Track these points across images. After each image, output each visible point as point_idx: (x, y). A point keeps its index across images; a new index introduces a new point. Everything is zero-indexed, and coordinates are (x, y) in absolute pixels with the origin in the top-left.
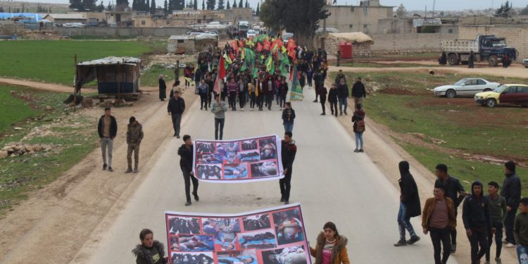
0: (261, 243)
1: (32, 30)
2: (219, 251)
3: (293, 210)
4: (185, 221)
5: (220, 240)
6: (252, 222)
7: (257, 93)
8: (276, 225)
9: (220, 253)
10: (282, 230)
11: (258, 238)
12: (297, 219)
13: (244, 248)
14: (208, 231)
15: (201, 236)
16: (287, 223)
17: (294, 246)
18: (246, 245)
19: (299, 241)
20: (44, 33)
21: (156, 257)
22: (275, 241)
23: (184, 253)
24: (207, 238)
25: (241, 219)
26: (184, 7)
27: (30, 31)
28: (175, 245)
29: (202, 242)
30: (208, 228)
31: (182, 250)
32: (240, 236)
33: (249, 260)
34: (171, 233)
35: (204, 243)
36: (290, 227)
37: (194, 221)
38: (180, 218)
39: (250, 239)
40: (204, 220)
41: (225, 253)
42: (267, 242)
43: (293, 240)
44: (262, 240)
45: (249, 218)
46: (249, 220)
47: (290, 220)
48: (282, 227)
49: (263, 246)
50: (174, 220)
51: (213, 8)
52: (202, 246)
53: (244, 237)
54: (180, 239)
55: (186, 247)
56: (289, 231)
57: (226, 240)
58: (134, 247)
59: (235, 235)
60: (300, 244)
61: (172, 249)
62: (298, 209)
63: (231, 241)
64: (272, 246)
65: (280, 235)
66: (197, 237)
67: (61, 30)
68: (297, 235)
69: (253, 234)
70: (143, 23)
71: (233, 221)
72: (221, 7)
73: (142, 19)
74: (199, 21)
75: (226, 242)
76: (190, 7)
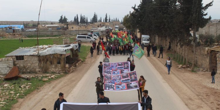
0: (126, 81)
1: (9, 33)
3: (134, 73)
4: (108, 76)
6: (124, 76)
7: (122, 50)
9: (116, 84)
10: (132, 78)
11: (126, 80)
12: (135, 75)
13: (122, 83)
14: (113, 79)
15: (112, 80)
16: (133, 76)
17: (134, 82)
20: (15, 35)
22: (130, 81)
26: (97, 21)
27: (8, 34)
28: (106, 81)
32: (121, 80)
33: (123, 86)
37: (110, 76)
39: (124, 81)
40: (112, 76)
41: (117, 84)
42: (128, 81)
43: (134, 80)
45: (123, 75)
49: (127, 82)
51: (107, 21)
52: (112, 82)
55: (108, 82)
57: (118, 81)
58: (95, 82)
60: (136, 81)
64: (129, 82)
65: (131, 79)
67: (23, 33)
70: (73, 28)
71: (120, 76)
72: (109, 21)
73: (72, 26)
74: (98, 26)
75: (118, 82)
76: (99, 21)
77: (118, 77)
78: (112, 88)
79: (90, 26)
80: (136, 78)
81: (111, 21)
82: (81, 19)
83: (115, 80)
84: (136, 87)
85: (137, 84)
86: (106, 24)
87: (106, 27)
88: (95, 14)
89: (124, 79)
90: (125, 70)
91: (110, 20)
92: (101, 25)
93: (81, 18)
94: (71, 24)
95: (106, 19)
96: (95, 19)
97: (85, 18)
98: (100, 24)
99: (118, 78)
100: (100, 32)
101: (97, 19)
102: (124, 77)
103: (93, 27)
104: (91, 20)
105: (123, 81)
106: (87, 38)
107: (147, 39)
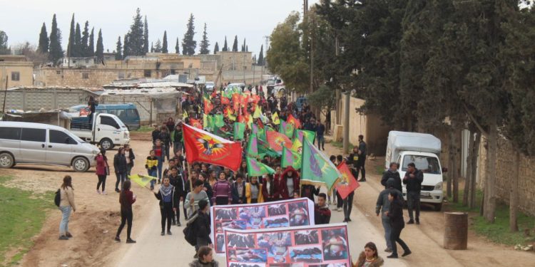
0: (308, 257)
2: (271, 262)
3: (340, 229)
4: (241, 237)
5: (272, 253)
6: (303, 236)
8: (323, 241)
9: (271, 265)
10: (329, 247)
11: (307, 252)
12: (342, 238)
13: (293, 260)
14: (262, 245)
15: (256, 250)
16: (333, 240)
17: (338, 263)
18: (295, 258)
19: (344, 258)
23: (241, 264)
24: (261, 252)
25: (292, 233)
26: (147, 51)
28: (232, 256)
29: (256, 255)
30: (262, 243)
31: (239, 260)
32: (291, 249)
34: (229, 247)
35: (259, 255)
36: (336, 245)
37: (250, 237)
38: (237, 234)
39: (299, 253)
40: (259, 236)
41: (276, 265)
42: (315, 257)
43: (337, 257)
44: (310, 254)
45: (300, 232)
46: (299, 235)
47: (336, 238)
48: (328, 244)
49: (311, 260)
50: (231, 236)
51: (192, 52)
52: (257, 258)
53: (294, 251)
54: (237, 252)
55: (242, 258)
56: (334, 249)
57: (278, 254)
59: (287, 249)
61: (230, 259)
62: (344, 228)
63: (282, 254)
64: (318, 261)
65: (326, 251)
66: (252, 250)
68: (341, 253)
69: (302, 248)
70: (16, 77)
71: (285, 234)
72: (204, 51)
73: (15, 69)
74: (148, 74)
76: (157, 51)
77: (280, 238)
79: (106, 70)
80: (345, 248)
81: (212, 53)
82: (71, 39)
83: (269, 248)
86: (187, 63)
87: (182, 79)
88: (138, 18)
91: (205, 44)
92: (162, 67)
93: (75, 33)
94: (19, 59)
95: (189, 43)
96: (136, 40)
97: (92, 35)
98: (158, 64)
99: (278, 242)
100: (147, 105)
101: (146, 42)
102: (300, 240)
103: (122, 78)
104: (119, 44)
105: (297, 253)
106: (51, 141)
107: (429, 159)
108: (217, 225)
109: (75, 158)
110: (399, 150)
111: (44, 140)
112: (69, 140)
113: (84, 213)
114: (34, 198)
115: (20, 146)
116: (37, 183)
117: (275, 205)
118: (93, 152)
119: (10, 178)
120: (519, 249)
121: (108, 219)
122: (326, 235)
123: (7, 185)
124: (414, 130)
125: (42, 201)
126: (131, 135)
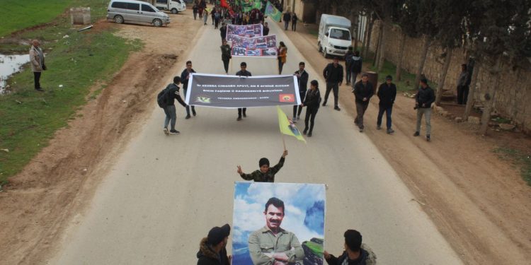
0: (262, 47)
3: (273, 36)
8: (267, 41)
9: (248, 49)
11: (261, 45)
12: (274, 40)
13: (256, 48)
14: (245, 42)
17: (272, 48)
21: (227, 49)
22: (266, 47)
23: (237, 48)
32: (255, 44)
33: (257, 52)
36: (271, 42)
41: (250, 49)
42: (264, 47)
47: (272, 40)
48: (269, 42)
52: (243, 46)
55: (238, 46)
60: (274, 48)
71: (254, 40)
75: (250, 46)
78: (242, 53)
80: (274, 43)
83: (248, 44)
84: (274, 54)
85: (275, 51)
89: (260, 44)
90: (256, 35)
99: (251, 42)
102: (259, 41)
105: (258, 46)
106: (142, 10)
107: (343, 31)
108: (229, 31)
109: (155, 20)
110: (328, 26)
111: (138, 9)
112: (152, 10)
113: (151, 55)
114: (127, 43)
115: (127, 12)
116: (132, 33)
117: (250, 26)
118: (164, 17)
119: (118, 30)
120: (407, 96)
121: (163, 60)
122: (268, 39)
123: (116, 34)
124: (331, 14)
125: (130, 45)
126: (187, 6)
